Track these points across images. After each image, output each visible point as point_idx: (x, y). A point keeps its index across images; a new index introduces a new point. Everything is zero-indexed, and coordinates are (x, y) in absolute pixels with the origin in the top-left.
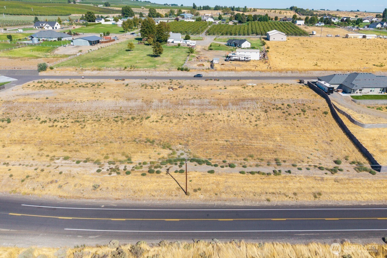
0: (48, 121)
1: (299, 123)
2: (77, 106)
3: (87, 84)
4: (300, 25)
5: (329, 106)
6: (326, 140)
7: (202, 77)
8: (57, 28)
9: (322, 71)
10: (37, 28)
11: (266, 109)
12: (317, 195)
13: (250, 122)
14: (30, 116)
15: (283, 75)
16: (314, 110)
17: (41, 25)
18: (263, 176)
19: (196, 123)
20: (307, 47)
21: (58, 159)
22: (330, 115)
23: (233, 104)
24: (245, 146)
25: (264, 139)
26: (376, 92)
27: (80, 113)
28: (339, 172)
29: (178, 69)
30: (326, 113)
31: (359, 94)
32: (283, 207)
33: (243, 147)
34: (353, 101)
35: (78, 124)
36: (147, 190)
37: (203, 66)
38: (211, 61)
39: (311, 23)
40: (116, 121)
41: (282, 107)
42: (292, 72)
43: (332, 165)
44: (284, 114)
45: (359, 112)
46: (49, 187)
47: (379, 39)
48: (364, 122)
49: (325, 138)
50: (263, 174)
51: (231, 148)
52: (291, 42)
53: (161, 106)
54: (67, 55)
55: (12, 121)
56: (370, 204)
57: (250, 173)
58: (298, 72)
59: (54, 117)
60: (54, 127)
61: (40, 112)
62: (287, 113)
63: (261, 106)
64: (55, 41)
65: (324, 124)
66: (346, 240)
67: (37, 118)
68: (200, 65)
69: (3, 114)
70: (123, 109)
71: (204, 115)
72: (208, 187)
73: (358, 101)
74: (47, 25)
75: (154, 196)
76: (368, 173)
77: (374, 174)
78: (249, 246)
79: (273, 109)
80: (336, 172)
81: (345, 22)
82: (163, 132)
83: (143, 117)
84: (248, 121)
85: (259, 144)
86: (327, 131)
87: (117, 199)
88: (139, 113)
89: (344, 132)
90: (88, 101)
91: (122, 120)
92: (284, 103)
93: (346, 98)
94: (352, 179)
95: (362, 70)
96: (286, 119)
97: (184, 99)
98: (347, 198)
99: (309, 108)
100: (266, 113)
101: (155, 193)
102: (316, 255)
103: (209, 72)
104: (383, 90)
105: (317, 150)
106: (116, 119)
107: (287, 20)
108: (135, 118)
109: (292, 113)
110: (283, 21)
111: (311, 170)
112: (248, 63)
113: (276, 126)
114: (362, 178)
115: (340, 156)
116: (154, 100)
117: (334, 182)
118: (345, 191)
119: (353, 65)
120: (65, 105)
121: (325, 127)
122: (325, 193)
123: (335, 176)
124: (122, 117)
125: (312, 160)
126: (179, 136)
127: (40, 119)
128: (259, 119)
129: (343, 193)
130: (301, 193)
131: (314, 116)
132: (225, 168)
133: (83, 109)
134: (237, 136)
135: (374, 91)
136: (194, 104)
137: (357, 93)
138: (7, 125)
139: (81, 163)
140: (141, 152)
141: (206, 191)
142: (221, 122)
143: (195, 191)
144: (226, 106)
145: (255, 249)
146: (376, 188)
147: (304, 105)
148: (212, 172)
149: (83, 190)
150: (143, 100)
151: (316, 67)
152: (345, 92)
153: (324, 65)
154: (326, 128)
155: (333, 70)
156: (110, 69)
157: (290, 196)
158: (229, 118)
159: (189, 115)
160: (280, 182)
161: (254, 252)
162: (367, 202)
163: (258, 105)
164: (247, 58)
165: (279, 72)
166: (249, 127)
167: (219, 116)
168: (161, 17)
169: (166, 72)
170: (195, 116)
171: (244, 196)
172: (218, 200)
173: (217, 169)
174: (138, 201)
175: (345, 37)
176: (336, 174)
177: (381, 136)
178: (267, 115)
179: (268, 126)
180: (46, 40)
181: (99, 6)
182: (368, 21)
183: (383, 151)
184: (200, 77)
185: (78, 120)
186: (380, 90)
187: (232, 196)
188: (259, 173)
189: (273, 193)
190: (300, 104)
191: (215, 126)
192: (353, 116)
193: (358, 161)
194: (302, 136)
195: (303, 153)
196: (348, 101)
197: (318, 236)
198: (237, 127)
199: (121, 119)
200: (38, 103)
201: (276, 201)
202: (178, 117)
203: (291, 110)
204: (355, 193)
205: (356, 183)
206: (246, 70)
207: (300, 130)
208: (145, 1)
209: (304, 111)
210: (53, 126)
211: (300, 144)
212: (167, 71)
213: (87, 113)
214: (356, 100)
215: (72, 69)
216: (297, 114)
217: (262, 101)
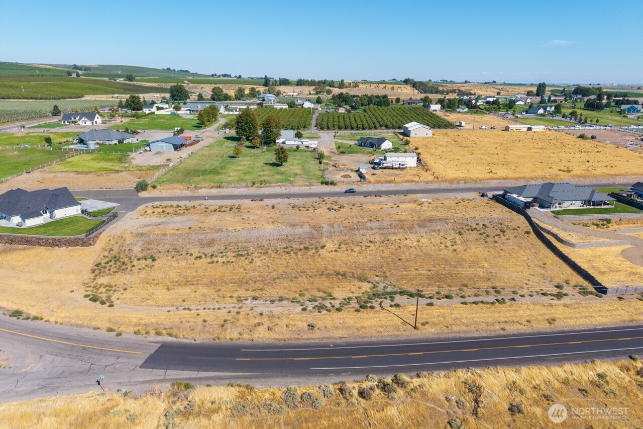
0: (203, 256)
1: (501, 245)
2: (232, 236)
3: (221, 207)
4: (436, 110)
5: (529, 224)
6: (538, 263)
7: (355, 192)
8: (98, 123)
9: (501, 179)
10: (66, 123)
11: (460, 230)
12: (551, 321)
13: (446, 247)
14: (178, 252)
15: (454, 186)
16: (513, 229)
17: (73, 119)
18: (489, 306)
19: (383, 250)
20: (465, 145)
21: (246, 300)
22: (533, 235)
23: (419, 226)
24: (453, 275)
25: (470, 266)
26: (577, 205)
27: (240, 244)
28: (564, 297)
29: (322, 183)
30: (528, 233)
31: (558, 209)
32: (521, 335)
33: (452, 276)
34: (556, 217)
35: (243, 258)
36: (370, 327)
37: (350, 177)
38: (357, 169)
39: (450, 108)
40: (288, 253)
41: (477, 227)
42: (465, 183)
43: (555, 291)
44: (482, 236)
45: (565, 230)
46: (258, 330)
47: (549, 132)
48: (573, 241)
49: (536, 262)
50: (488, 303)
51: (438, 278)
52: (439, 139)
53: (334, 232)
54: (153, 166)
55: (156, 258)
56: (606, 327)
57: (473, 303)
58: (472, 181)
59: (209, 251)
60: (215, 263)
61: (188, 246)
62: (484, 235)
63: (452, 227)
64: (116, 144)
65: (530, 246)
66: (596, 359)
67: (187, 254)
68: (345, 176)
69: (142, 250)
70: (290, 237)
71: (388, 240)
72: (435, 320)
73: (561, 217)
74: (83, 119)
75: (381, 332)
76: (594, 296)
77: (600, 297)
78: (507, 371)
79: (468, 230)
80: (561, 297)
81: (494, 106)
82: (349, 263)
83: (318, 246)
84: (443, 247)
85: (467, 272)
86: (536, 253)
87: (342, 338)
88: (311, 242)
89: (554, 254)
90: (243, 229)
91: (294, 251)
92: (478, 222)
93: (546, 214)
94: (581, 304)
95: (548, 177)
96: (486, 242)
97: (359, 222)
98: (582, 322)
99: (508, 227)
100: (461, 235)
101: (380, 329)
102: (572, 374)
103: (361, 185)
104: (585, 203)
105: (533, 275)
106: (286, 250)
107: (414, 103)
108: (308, 248)
109: (490, 235)
110: (409, 104)
111: (535, 297)
112: (404, 171)
113: (477, 250)
114: (590, 302)
115: (559, 280)
116: (324, 225)
117: (564, 308)
118: (578, 315)
119: (535, 171)
120: (216, 236)
121: (532, 249)
122: (558, 318)
123: (562, 301)
124: (292, 247)
125: (531, 286)
126: (371, 267)
127: (191, 255)
128: (455, 242)
129: (576, 318)
130: (535, 320)
131: (516, 237)
132: (442, 300)
133: (241, 240)
134: (439, 265)
135: (574, 204)
136: (373, 227)
137: (556, 207)
138: (153, 264)
139: (276, 302)
140: (339, 287)
141: (434, 324)
142: (411, 249)
143: (423, 324)
144: (411, 228)
145: (513, 374)
146: (608, 311)
147: (501, 224)
148: (431, 304)
149: (299, 331)
150: (309, 225)
151: (491, 175)
152: (541, 206)
153: (501, 172)
154: (534, 250)
155: (514, 178)
156: (233, 185)
157: (524, 324)
158: (420, 244)
159: (371, 242)
160: (509, 311)
161: (513, 377)
162: (602, 325)
163: (449, 227)
164: (402, 165)
165: (449, 182)
166: (449, 254)
167: (406, 241)
168: (230, 100)
169: (307, 188)
170: (378, 243)
171: (476, 326)
172: (451, 333)
173: (434, 301)
174: (365, 338)
175: (504, 129)
176: (562, 299)
177: (595, 256)
178: (462, 238)
179: (468, 250)
180: (102, 144)
181: (118, 81)
182: (523, 103)
183: (602, 273)
184: (353, 192)
185: (240, 253)
186: (582, 203)
187: (464, 328)
188: (482, 302)
189: (505, 322)
190: (496, 223)
191: (407, 254)
192: (560, 235)
193: (581, 284)
194: (511, 260)
195: (519, 279)
196: (549, 217)
197: (567, 358)
198: (434, 254)
199: (292, 250)
200: (182, 234)
201: (512, 329)
202: (359, 244)
203: (489, 231)
204: (588, 316)
205: (587, 307)
206: (408, 181)
207: (505, 254)
208: (181, 71)
209: (504, 232)
210: (213, 262)
211: (511, 269)
212: (307, 185)
213: (249, 245)
214: (558, 216)
215: (181, 187)
216: (496, 236)
217: (452, 221)
